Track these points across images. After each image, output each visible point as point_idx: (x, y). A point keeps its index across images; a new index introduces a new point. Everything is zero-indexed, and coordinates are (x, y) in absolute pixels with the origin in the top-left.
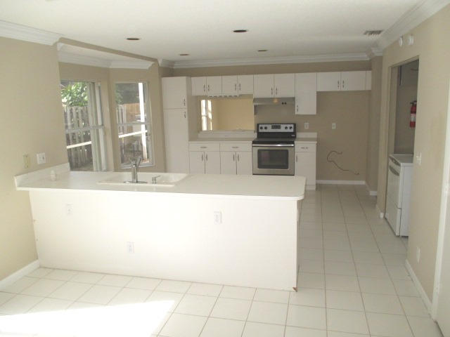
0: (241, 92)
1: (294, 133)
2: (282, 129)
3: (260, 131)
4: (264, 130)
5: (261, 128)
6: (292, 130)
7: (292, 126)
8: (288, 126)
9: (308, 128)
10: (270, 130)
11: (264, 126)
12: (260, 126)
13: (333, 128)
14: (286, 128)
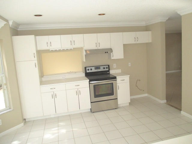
0: (75, 46)
1: (109, 71)
2: (102, 69)
3: (88, 71)
4: (90, 71)
5: (88, 70)
6: (108, 69)
7: (107, 66)
8: (105, 67)
9: (115, 67)
10: (94, 70)
11: (90, 68)
12: (87, 68)
13: (129, 66)
14: (104, 68)
